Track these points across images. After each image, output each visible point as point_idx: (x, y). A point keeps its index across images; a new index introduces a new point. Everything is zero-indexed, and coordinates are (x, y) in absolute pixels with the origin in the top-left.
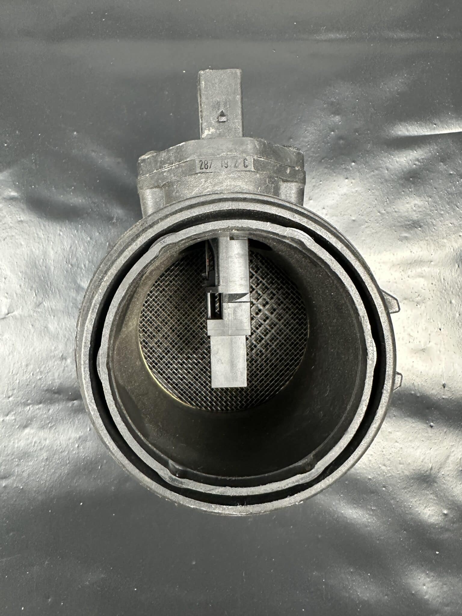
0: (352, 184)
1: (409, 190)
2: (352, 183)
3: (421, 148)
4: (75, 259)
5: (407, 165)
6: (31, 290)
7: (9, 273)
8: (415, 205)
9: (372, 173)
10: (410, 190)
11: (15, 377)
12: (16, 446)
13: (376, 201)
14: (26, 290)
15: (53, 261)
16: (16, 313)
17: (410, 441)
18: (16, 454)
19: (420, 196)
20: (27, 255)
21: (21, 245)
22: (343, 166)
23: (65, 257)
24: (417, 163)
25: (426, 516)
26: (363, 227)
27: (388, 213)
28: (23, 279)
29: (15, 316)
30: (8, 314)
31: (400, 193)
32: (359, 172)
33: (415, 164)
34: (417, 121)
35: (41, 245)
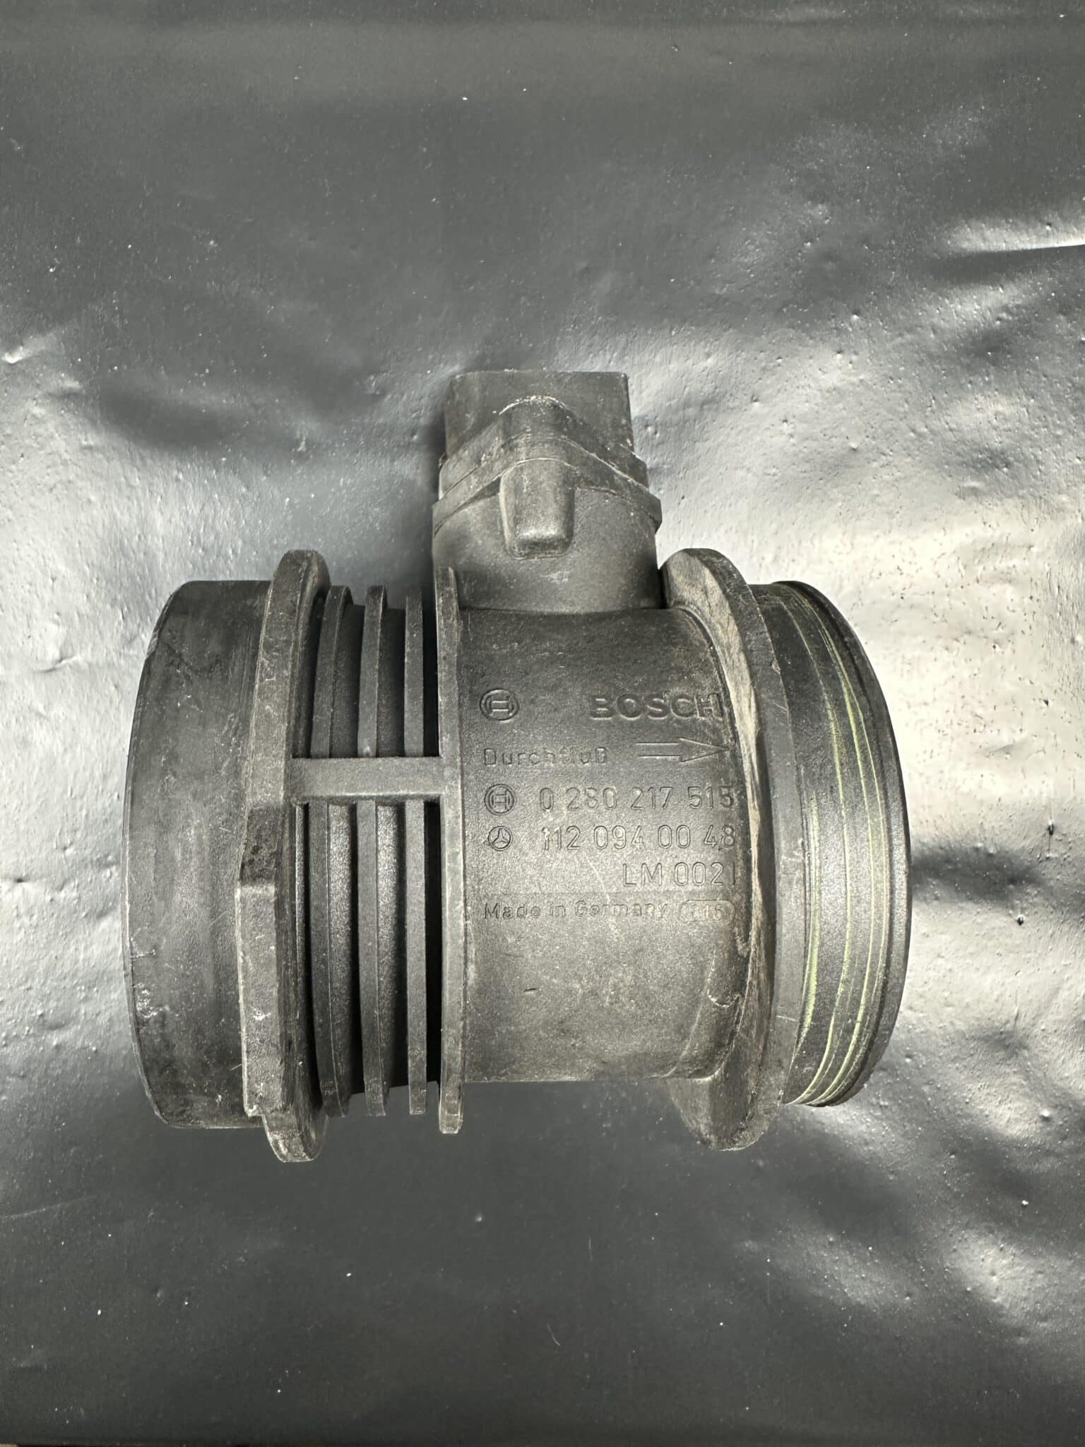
0: (850, 366)
1: (984, 380)
2: (851, 363)
3: (1013, 281)
4: (212, 537)
5: (980, 319)
6: (112, 606)
7: (62, 568)
8: (997, 414)
9: (899, 340)
10: (987, 379)
11: (79, 804)
13: (906, 406)
14: (100, 605)
15: (163, 540)
16: (78, 658)
17: (972, 954)
18: (80, 974)
19: (1008, 394)
20: (104, 525)
21: (89, 501)
22: (832, 323)
23: (188, 531)
24: (1004, 315)
25: (1003, 1122)
26: (875, 465)
27: (932, 431)
28: (95, 581)
29: (76, 664)
30: (61, 660)
31: (961, 386)
32: (869, 337)
33: (999, 319)
34: (1006, 217)
35: (135, 503)
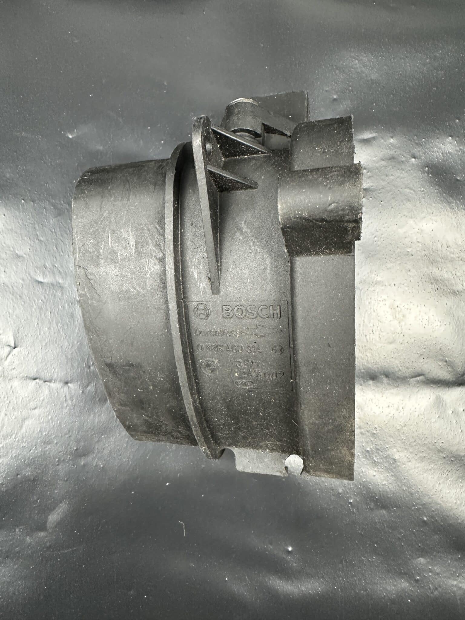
12: (96, 420)
